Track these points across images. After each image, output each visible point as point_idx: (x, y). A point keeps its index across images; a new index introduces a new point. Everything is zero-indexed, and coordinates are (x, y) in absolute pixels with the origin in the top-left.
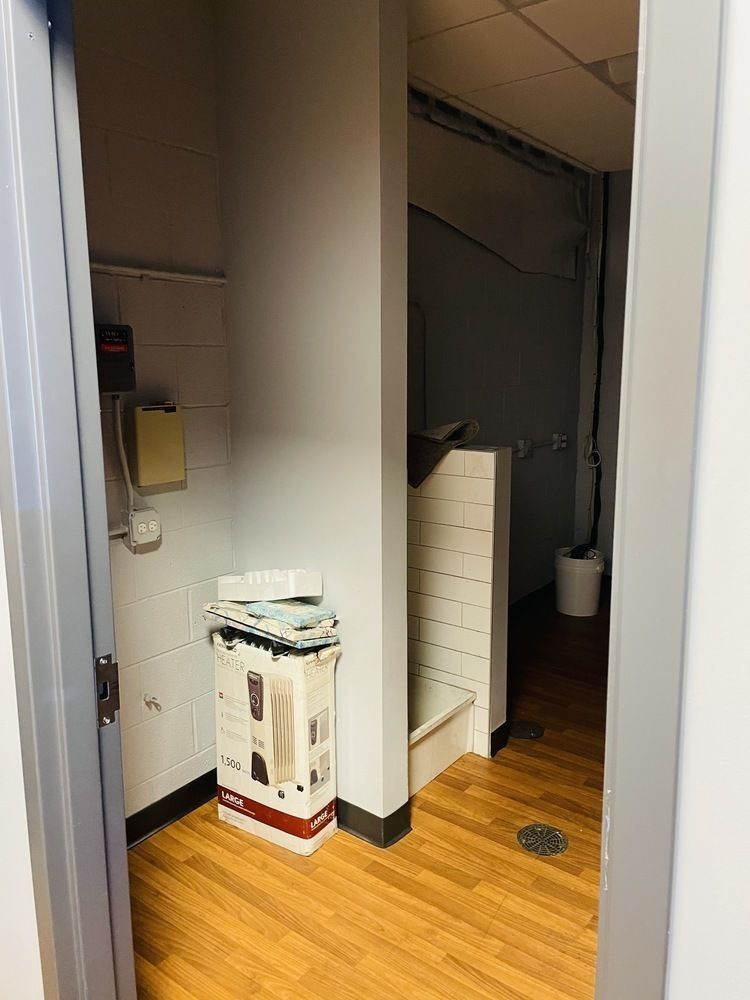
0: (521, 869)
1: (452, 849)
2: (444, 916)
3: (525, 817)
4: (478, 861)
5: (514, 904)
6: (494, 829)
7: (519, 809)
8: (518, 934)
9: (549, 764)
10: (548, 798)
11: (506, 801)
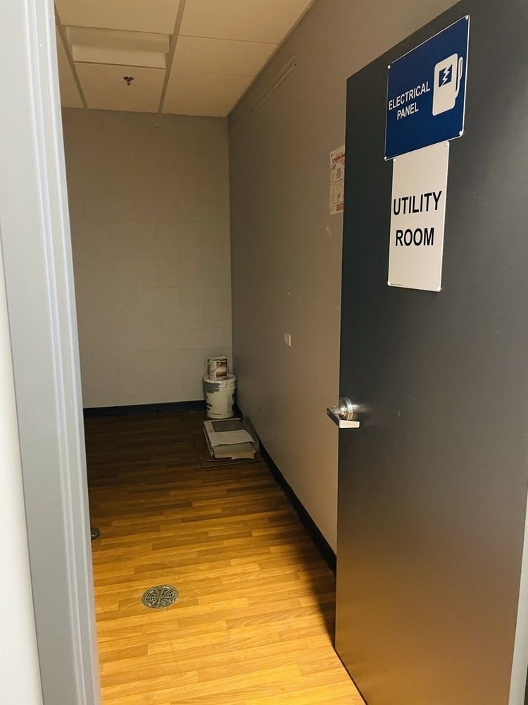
0: (163, 622)
3: (138, 589)
5: (179, 645)
7: (129, 587)
11: (115, 587)
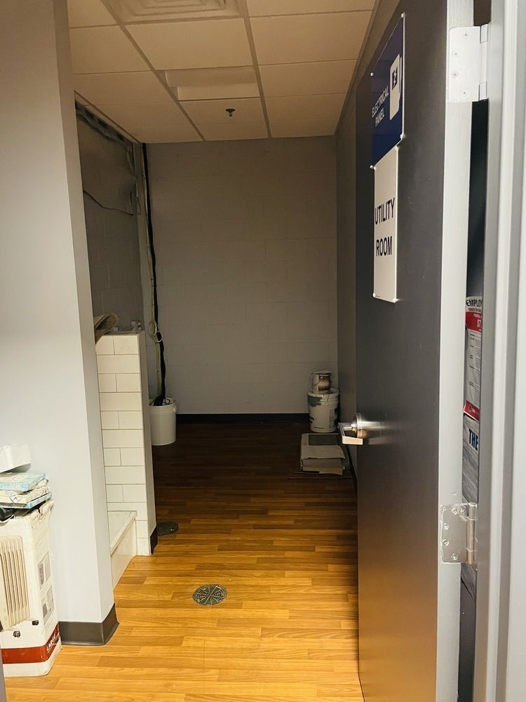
0: (205, 618)
1: (154, 625)
2: (171, 671)
3: (193, 585)
4: (176, 625)
5: (212, 643)
6: (176, 600)
7: (186, 581)
8: (223, 660)
9: (190, 546)
10: (200, 567)
11: (175, 579)
